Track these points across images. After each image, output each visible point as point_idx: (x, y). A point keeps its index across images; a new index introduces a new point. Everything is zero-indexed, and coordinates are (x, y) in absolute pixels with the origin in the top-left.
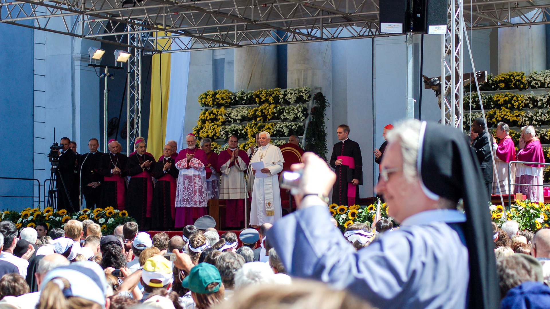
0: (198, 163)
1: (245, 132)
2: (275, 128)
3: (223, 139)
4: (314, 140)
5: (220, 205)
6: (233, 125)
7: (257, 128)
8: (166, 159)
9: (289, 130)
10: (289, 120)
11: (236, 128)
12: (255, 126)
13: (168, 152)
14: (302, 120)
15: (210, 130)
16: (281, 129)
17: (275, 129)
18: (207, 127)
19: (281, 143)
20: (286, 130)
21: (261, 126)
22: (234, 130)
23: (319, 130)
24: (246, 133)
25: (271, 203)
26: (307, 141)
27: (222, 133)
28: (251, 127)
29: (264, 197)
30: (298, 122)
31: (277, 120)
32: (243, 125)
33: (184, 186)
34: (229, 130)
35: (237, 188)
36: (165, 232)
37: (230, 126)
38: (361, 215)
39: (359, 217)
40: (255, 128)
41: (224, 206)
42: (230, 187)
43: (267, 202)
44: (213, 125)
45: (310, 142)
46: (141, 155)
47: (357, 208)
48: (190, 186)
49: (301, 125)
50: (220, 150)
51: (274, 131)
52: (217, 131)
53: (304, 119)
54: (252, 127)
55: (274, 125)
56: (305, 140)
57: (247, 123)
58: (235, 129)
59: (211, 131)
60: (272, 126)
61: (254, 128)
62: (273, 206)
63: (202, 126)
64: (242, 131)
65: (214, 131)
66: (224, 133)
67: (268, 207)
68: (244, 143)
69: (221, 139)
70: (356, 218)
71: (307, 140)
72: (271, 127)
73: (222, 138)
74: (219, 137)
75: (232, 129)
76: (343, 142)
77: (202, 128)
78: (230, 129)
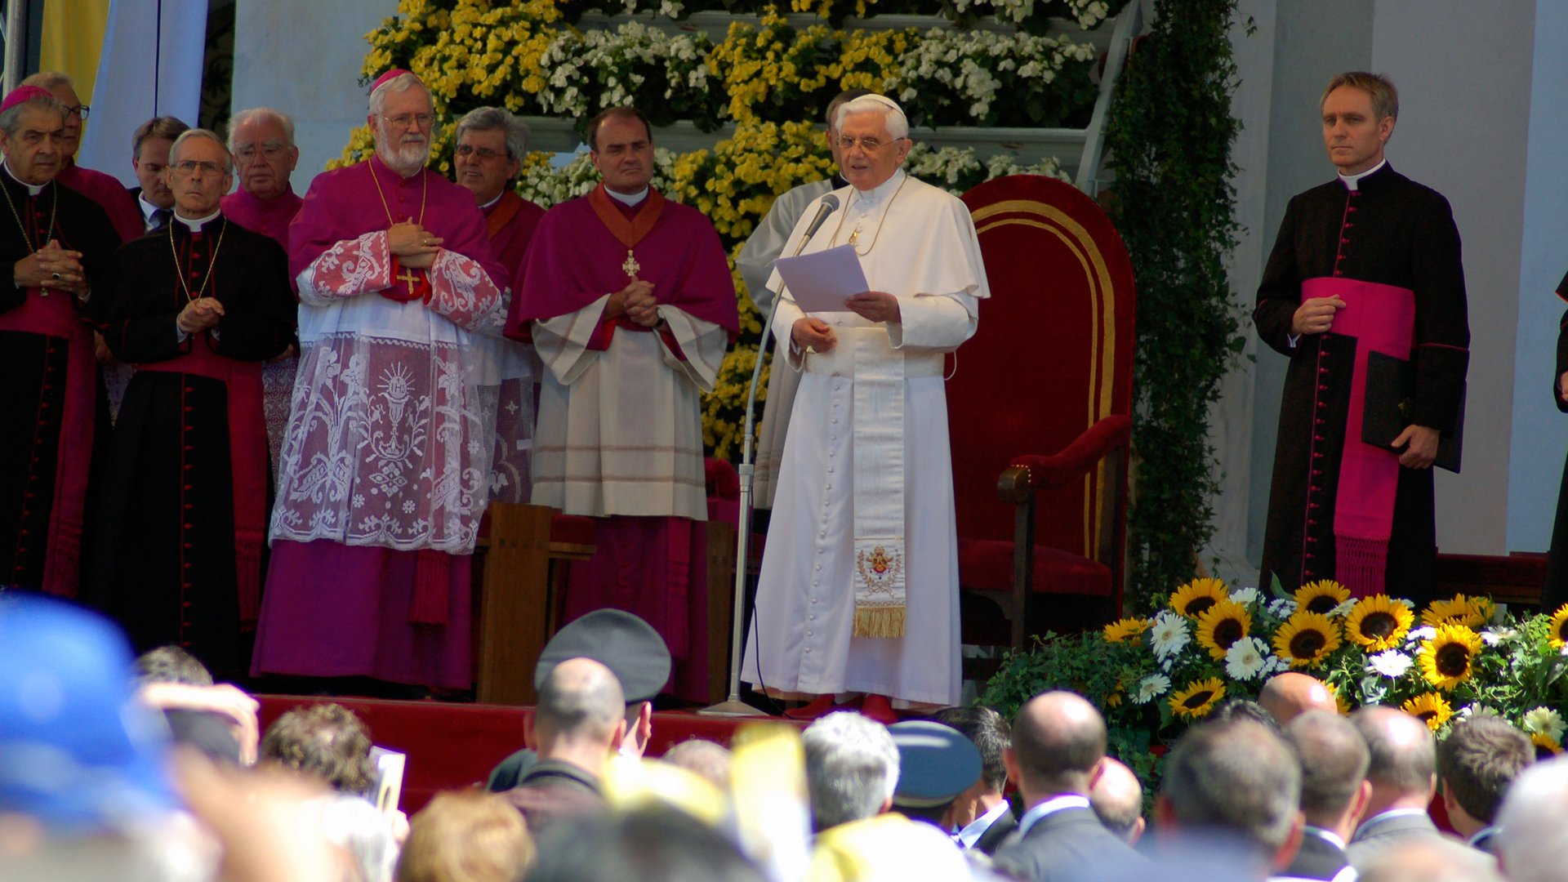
0: (476, 281)
1: (710, 79)
2: (910, 63)
3: (568, 113)
4: (1160, 157)
5: (556, 546)
6: (632, 29)
7: (793, 59)
8: (186, 227)
9: (997, 84)
10: (1004, 18)
11: (656, 48)
12: (778, 46)
13: (206, 183)
14: (1087, 21)
15: (483, 51)
16: (945, 75)
17: (913, 74)
18: (461, 31)
19: (946, 163)
20: (979, 85)
21: (817, 46)
22: (638, 65)
23: (1195, 93)
24: (718, 90)
25: (889, 553)
26: (1110, 165)
27: (559, 79)
28: (753, 52)
29: (849, 512)
30: (1062, 38)
31: (921, 12)
32: (701, 35)
33: (377, 415)
34: (609, 60)
35: (652, 448)
36: (348, 707)
37: (614, 31)
38: (1503, 663)
39: (1490, 677)
40: (778, 57)
41: (579, 548)
42: (611, 434)
43: (866, 545)
44: (503, 22)
45: (1131, 170)
46: (34, 190)
47: (1476, 618)
48: (414, 412)
49: (1080, 57)
50: (543, 187)
51: (904, 83)
52: (527, 62)
53: (1101, 14)
54: (761, 53)
55: (900, 44)
56: (1104, 154)
57: (727, 25)
58: (648, 55)
59: (486, 60)
60: (890, 49)
61: (770, 55)
62: (901, 575)
63: (432, 21)
64: (693, 75)
65: (509, 60)
66: (576, 76)
67: (870, 582)
68: (701, 155)
69: (551, 112)
70: (1473, 682)
71: (1110, 157)
72: (882, 58)
73: (558, 109)
74: (541, 99)
75: (629, 54)
76: (1352, 186)
77: (428, 36)
78: (617, 52)
